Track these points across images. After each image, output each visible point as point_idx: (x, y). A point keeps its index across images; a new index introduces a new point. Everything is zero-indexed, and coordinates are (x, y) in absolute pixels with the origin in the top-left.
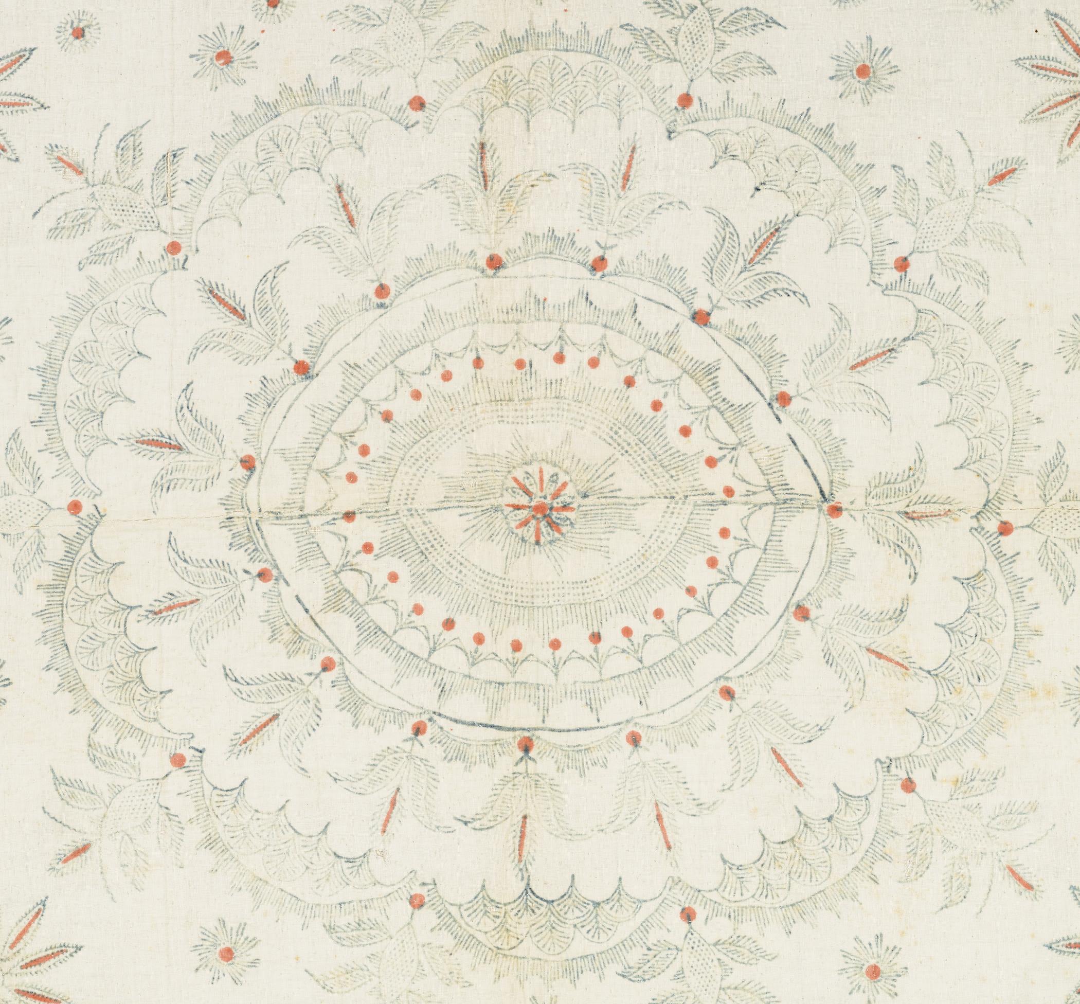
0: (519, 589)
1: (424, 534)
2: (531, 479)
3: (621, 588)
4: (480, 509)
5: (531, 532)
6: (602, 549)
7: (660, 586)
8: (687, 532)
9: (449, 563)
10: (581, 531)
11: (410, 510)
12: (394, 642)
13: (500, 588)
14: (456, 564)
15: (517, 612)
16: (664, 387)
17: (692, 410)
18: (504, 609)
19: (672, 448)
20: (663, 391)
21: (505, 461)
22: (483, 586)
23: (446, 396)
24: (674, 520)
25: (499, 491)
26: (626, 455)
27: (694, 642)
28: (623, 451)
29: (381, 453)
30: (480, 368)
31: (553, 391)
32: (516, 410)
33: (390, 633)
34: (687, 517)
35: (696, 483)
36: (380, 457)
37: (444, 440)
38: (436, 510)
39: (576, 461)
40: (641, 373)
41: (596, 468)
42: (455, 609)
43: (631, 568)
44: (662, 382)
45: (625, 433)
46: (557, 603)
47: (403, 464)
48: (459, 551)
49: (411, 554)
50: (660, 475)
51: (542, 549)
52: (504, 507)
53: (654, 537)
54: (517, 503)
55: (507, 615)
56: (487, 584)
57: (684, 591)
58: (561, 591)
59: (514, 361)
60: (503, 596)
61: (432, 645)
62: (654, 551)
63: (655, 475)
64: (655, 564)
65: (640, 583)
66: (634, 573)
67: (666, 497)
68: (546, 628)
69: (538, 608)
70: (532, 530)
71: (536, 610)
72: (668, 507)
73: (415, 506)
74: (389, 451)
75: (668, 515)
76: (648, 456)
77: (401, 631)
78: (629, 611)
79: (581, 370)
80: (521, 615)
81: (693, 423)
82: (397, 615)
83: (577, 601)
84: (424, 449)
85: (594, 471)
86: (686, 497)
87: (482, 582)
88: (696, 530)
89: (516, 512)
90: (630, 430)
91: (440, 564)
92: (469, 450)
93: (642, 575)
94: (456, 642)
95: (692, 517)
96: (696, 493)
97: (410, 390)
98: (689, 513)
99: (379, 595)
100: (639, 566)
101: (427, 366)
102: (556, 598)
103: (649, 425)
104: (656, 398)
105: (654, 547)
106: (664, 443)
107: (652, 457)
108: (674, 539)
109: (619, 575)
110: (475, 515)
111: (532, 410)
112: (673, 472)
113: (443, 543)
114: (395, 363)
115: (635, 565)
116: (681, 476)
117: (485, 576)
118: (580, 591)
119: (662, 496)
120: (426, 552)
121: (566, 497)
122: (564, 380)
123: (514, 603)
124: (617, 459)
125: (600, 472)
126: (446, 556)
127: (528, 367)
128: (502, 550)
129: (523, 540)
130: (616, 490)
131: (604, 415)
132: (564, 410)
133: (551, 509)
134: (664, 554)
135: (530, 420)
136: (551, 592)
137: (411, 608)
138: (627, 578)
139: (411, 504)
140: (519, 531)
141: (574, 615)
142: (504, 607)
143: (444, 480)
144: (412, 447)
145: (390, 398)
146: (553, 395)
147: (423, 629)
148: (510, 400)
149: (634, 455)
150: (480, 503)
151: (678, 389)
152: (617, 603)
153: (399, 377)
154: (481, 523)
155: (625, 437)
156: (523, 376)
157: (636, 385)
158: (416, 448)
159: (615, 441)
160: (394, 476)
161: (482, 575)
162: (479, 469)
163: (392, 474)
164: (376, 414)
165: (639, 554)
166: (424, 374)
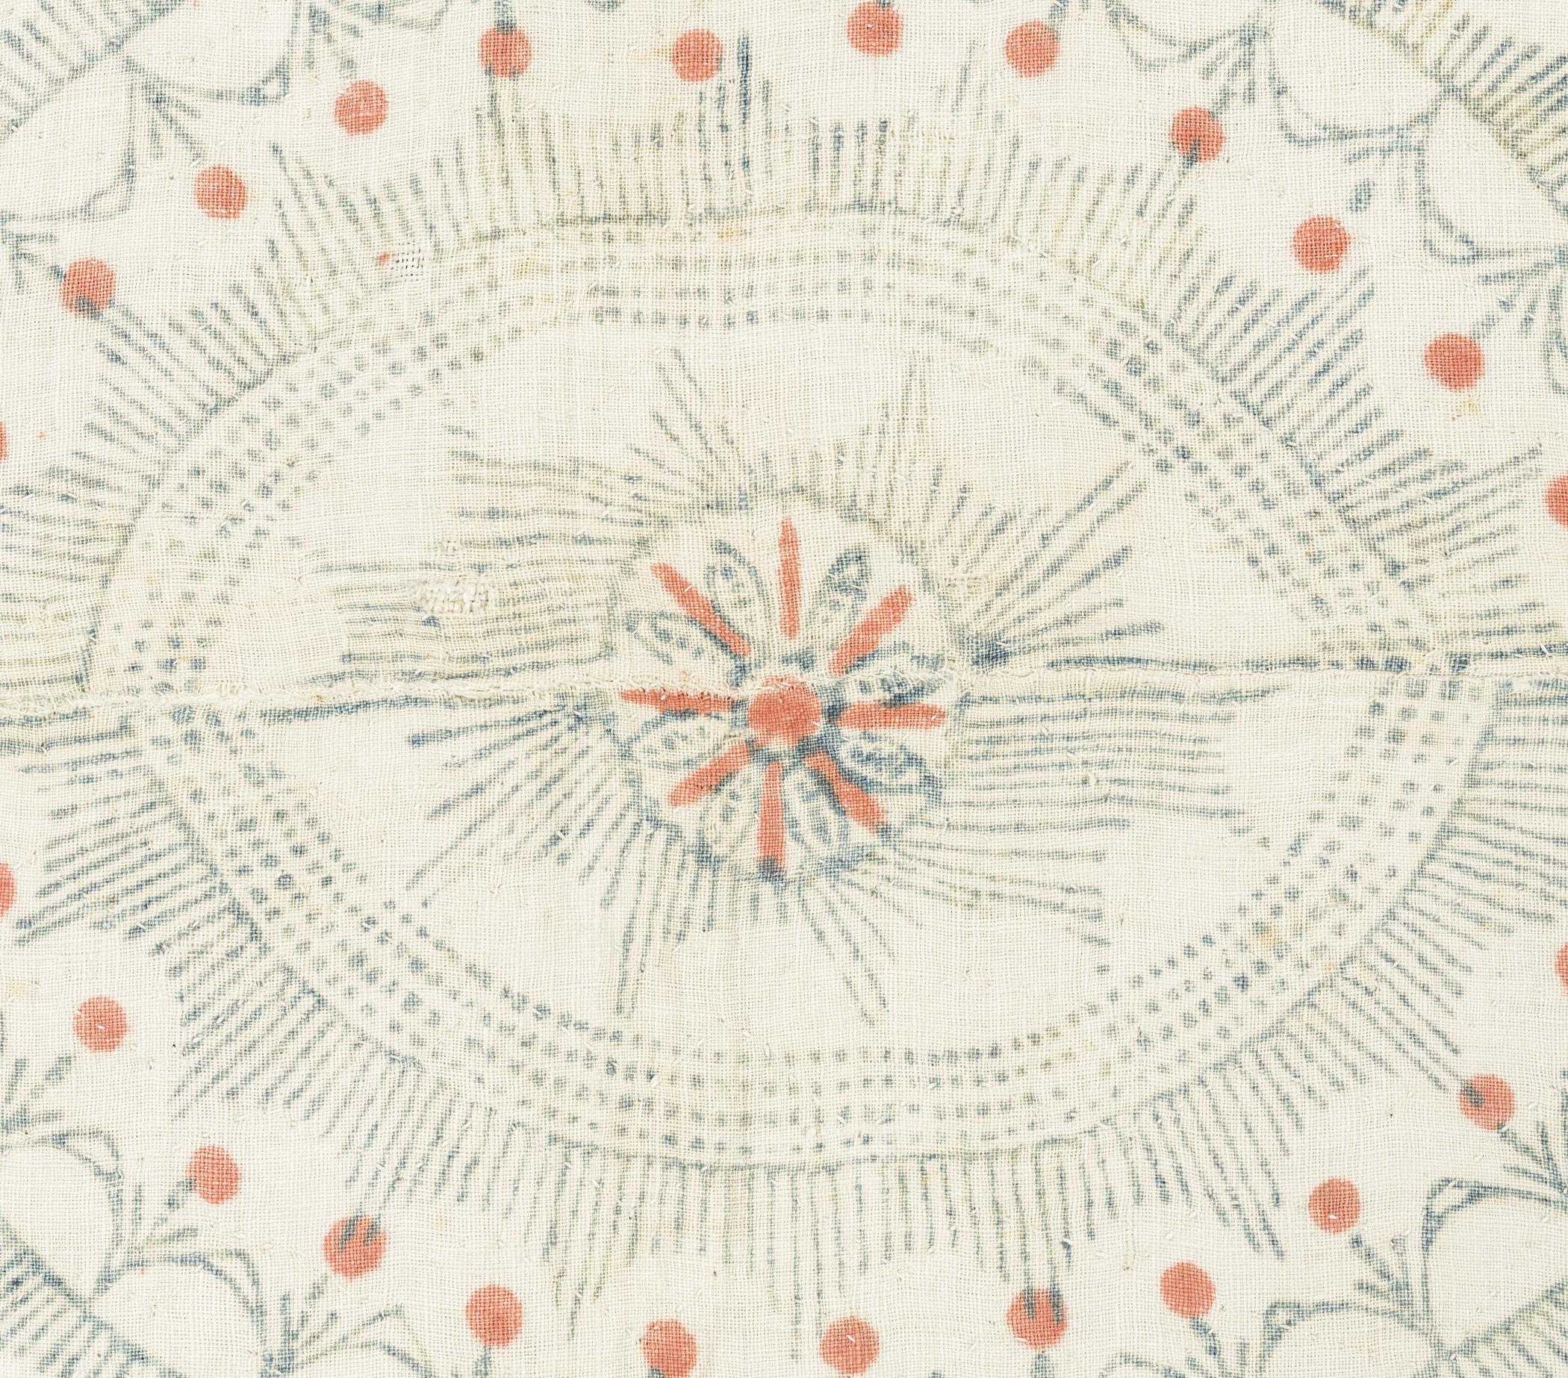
0: (684, 1086)
1: (247, 825)
2: (742, 574)
3: (1161, 1083)
4: (504, 712)
5: (739, 822)
6: (1072, 901)
7: (1343, 1074)
8: (1464, 823)
9: (359, 960)
10: (975, 816)
11: (181, 714)
12: (100, 1326)
13: (595, 1078)
14: (394, 968)
15: (673, 1192)
16: (1352, 159)
17: (1483, 267)
18: (611, 1177)
19: (1393, 435)
20: (1354, 176)
21: (623, 493)
22: (516, 1067)
23: (359, 200)
24: (1403, 767)
25: (595, 629)
26: (1181, 467)
27: (1502, 1342)
28: (1166, 452)
29: (58, 452)
30: (514, 72)
31: (846, 180)
32: (677, 264)
33: (84, 1283)
34: (1464, 754)
35: (1509, 598)
36: (53, 473)
37: (345, 394)
38: (304, 714)
39: (948, 493)
40: (1250, 96)
41: (1042, 526)
42: (387, 1175)
43: (1206, 991)
44: (1344, 136)
45: (1177, 367)
46: (859, 1150)
47: (154, 507)
48: (408, 904)
49: (181, 922)
50: (1340, 561)
51: (790, 898)
52: (618, 706)
53: (1313, 848)
54: (675, 686)
55: (629, 1204)
56: (536, 1060)
57: (1453, 1099)
58: (878, 1097)
59: (670, 40)
60: (607, 1117)
61: (275, 1343)
62: (1314, 914)
63: (1315, 559)
64: (1317, 973)
65: (1247, 1059)
66: (1221, 1016)
67: (1366, 664)
68: (807, 1265)
69: (773, 1171)
70: (745, 807)
71: (760, 1185)
72: (1377, 708)
73: (208, 696)
74: (95, 445)
75: (1376, 745)
76: (1280, 473)
77: (132, 1277)
78: (1196, 1187)
79: (975, 79)
80: (693, 1206)
81: (1490, 322)
82: (117, 1200)
83: (952, 1144)
84: (252, 439)
85: (1033, 541)
86: (1461, 662)
87: (512, 1050)
88: (1511, 816)
89: (673, 725)
90: (1197, 354)
91: (320, 964)
92: (461, 443)
93: (1261, 1022)
94: (390, 1332)
95: (1490, 754)
96: (1507, 644)
97: (195, 170)
98: (1472, 733)
99: (36, 1108)
100: (1242, 982)
101: (270, 63)
102: (857, 1126)
103: (1287, 334)
104: (1319, 210)
105: (1314, 894)
106: (1357, 413)
107: (1302, 477)
108: (1409, 857)
109: (1151, 1025)
110: (481, 739)
111: (750, 262)
112: (1399, 549)
113: (333, 869)
114: (130, 48)
115: (1224, 978)
116: (1437, 566)
117: (525, 1023)
118: (970, 1095)
119: (1346, 657)
120: (257, 913)
121: (902, 660)
122: (896, 126)
123: (659, 1149)
124: (1139, 489)
125: (1059, 546)
126: (348, 928)
127: (731, 68)
128: (606, 903)
129: (704, 856)
130: (1134, 631)
131: (1081, 286)
132: (894, 262)
133: (834, 713)
134: (1358, 926)
135: (739, 307)
136: (831, 1101)
137: (180, 1167)
138: (1187, 1038)
139: (190, 686)
140: (686, 817)
141: (939, 1205)
142: (614, 1166)
143: (343, 579)
144: (197, 428)
145: (103, 205)
146: (846, 195)
147: (234, 1268)
148: (647, 217)
149: (1219, 469)
150: (507, 686)
151: (1420, 168)
152: (1138, 1155)
153: (144, 111)
154: (511, 778)
155: (1177, 385)
156: (710, 108)
157: (1228, 149)
158: (216, 431)
159: (1130, 404)
160: (114, 559)
161: (512, 1018)
162: (504, 528)
163: (106, 549)
164: (36, 276)
165: (1241, 927)
166: (257, 97)
